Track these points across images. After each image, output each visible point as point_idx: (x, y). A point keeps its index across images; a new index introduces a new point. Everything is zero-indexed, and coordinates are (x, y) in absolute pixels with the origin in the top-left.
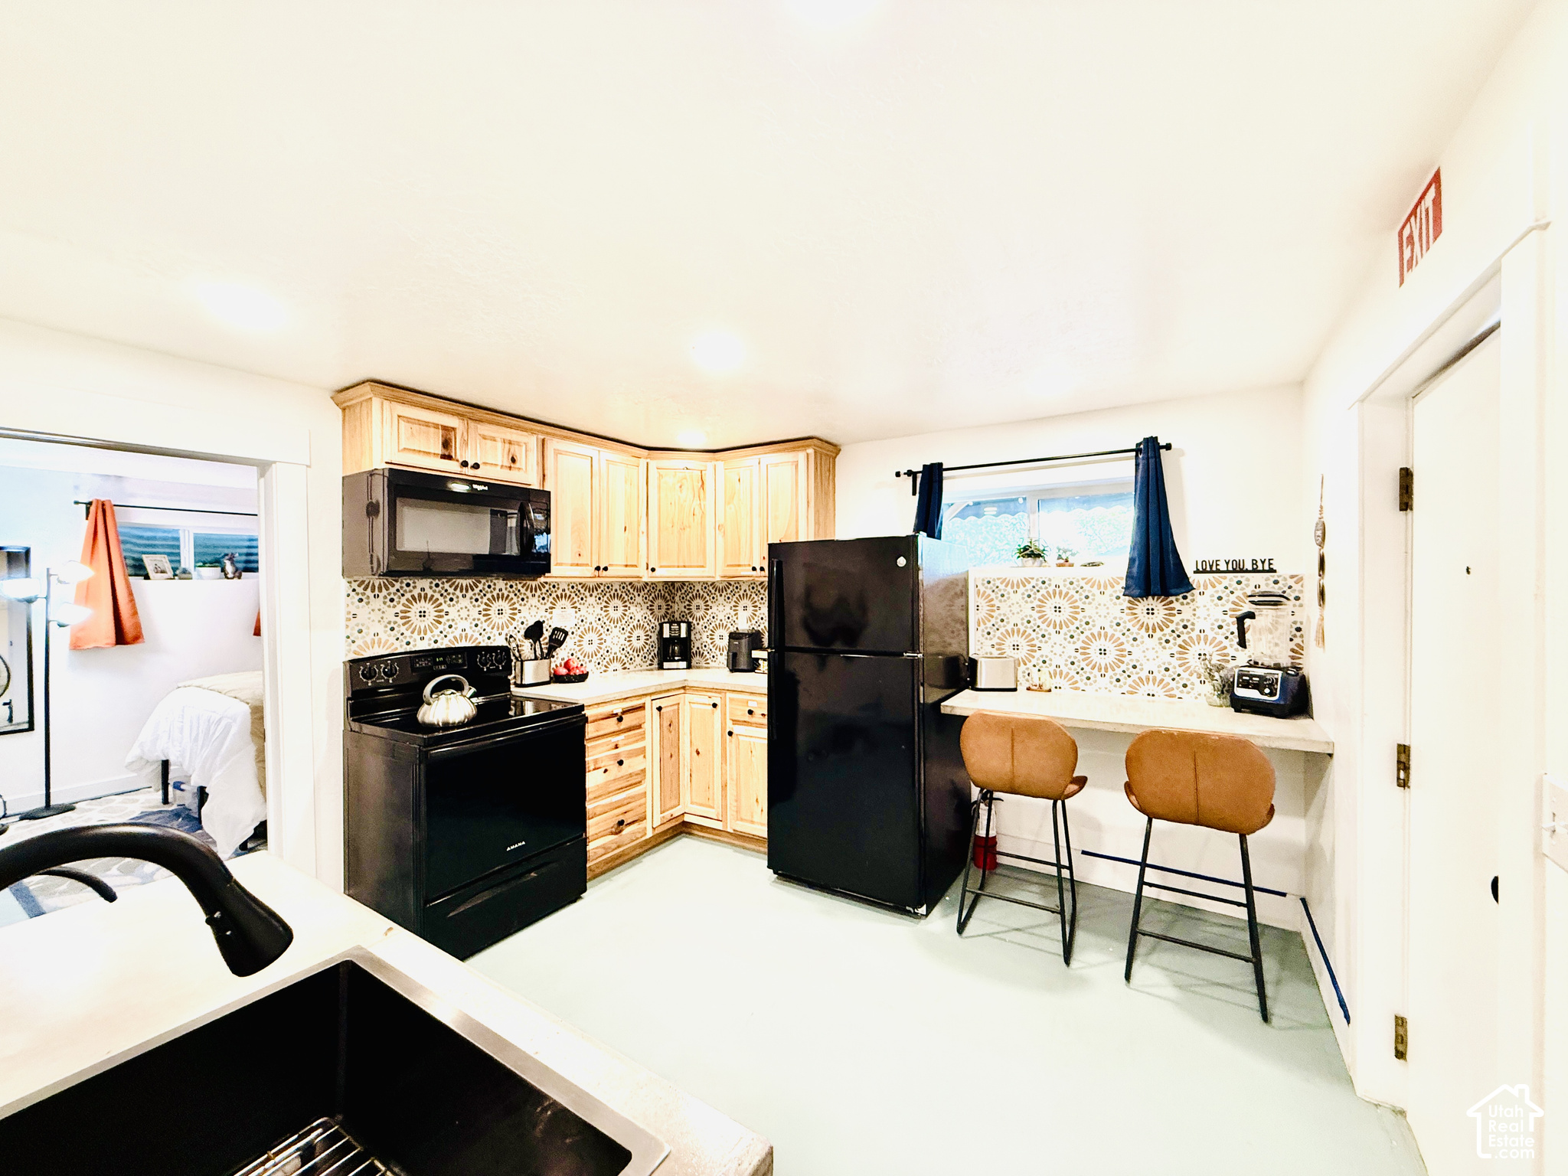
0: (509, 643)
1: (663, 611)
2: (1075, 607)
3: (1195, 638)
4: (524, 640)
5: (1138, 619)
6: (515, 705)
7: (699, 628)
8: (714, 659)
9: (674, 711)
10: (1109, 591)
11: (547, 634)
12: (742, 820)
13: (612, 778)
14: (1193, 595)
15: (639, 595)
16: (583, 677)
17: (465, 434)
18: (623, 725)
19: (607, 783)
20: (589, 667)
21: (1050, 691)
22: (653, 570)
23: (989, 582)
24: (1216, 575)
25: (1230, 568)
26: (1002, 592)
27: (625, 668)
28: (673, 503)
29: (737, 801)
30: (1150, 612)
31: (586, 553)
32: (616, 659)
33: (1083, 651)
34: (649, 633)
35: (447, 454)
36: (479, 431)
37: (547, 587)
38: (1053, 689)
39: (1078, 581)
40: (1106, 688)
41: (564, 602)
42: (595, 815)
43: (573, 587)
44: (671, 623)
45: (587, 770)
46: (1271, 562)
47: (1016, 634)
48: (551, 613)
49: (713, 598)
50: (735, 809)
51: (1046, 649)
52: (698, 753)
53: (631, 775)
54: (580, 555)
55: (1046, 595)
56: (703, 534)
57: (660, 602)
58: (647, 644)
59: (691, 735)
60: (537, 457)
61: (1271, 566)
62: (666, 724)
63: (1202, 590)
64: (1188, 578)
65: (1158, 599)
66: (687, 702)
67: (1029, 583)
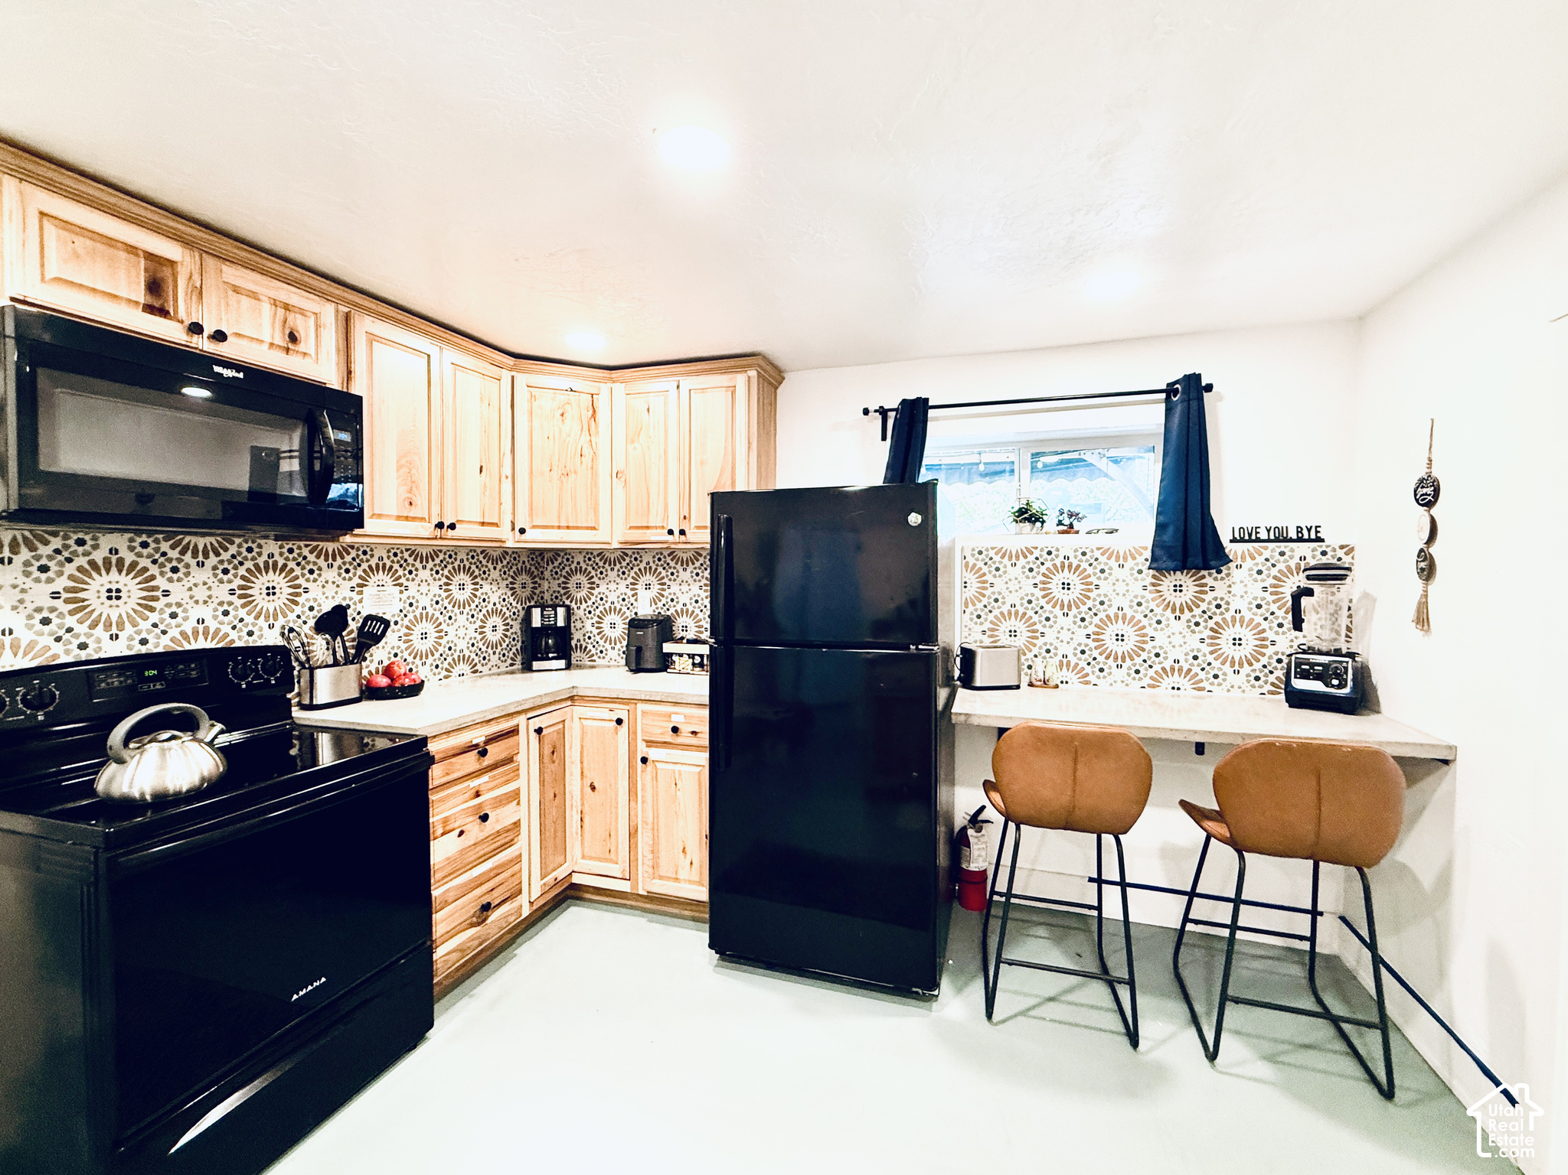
0: (288, 639)
1: (528, 592)
2: (1087, 584)
3: (1229, 620)
4: (315, 636)
5: (1163, 598)
6: (299, 738)
7: (580, 613)
8: (602, 655)
9: (558, 732)
10: (1130, 563)
11: (353, 626)
12: (661, 878)
13: (472, 842)
14: (1229, 568)
15: (495, 568)
16: (415, 689)
17: (196, 277)
18: (488, 761)
19: (463, 852)
20: (423, 672)
21: (1057, 687)
22: (522, 531)
23: (980, 553)
24: (1256, 545)
25: (1272, 537)
26: (997, 565)
27: (475, 672)
28: (551, 437)
29: (653, 852)
30: (1178, 589)
31: (421, 501)
32: (463, 659)
33: (1097, 637)
34: (509, 621)
35: (157, 304)
36: (224, 275)
37: (353, 553)
38: (1060, 685)
39: (1092, 551)
40: (1123, 682)
41: (381, 577)
42: (447, 903)
43: (395, 555)
44: (543, 607)
45: (432, 837)
46: (1318, 529)
47: (1013, 617)
48: (361, 593)
49: (601, 573)
50: (650, 863)
51: (1050, 636)
52: (593, 788)
53: (498, 833)
54: (411, 504)
55: (1052, 568)
56: (595, 483)
57: (524, 578)
58: (506, 636)
59: (582, 763)
60: (337, 341)
61: (1319, 535)
62: (547, 751)
63: (1239, 562)
64: (1224, 549)
65: (1187, 574)
66: (576, 720)
67: (1031, 553)
